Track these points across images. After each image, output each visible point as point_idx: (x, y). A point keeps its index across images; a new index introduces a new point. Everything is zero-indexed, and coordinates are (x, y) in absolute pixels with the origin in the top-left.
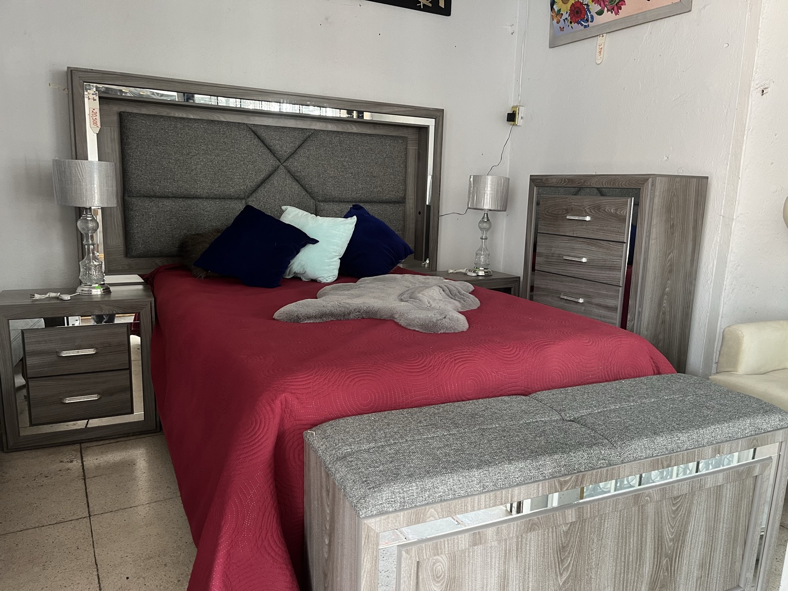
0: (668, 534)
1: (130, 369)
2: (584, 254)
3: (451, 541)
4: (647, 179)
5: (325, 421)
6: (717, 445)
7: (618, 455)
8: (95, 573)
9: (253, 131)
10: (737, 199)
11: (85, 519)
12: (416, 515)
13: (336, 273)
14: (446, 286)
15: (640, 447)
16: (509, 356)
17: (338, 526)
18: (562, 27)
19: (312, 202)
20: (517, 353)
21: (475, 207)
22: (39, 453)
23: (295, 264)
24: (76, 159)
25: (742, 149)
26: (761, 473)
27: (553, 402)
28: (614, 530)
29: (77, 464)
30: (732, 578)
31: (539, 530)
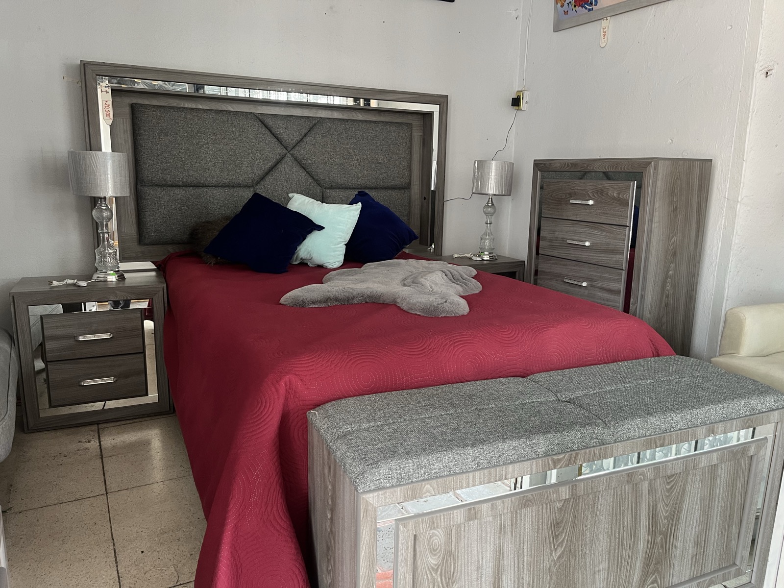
0: (663, 512)
1: (144, 352)
2: (587, 238)
3: (447, 516)
4: (650, 163)
5: (327, 402)
6: (711, 425)
7: (611, 434)
8: (112, 547)
9: (260, 120)
10: (742, 181)
11: (102, 496)
12: (413, 491)
13: (342, 258)
14: (448, 271)
15: (633, 427)
16: (507, 339)
17: (339, 501)
18: (566, 11)
19: (318, 190)
20: (516, 336)
21: (479, 192)
22: (59, 433)
23: (302, 250)
24: (91, 150)
25: (746, 131)
26: (757, 453)
27: (550, 383)
28: (608, 507)
29: (94, 444)
30: (728, 556)
31: (533, 506)
